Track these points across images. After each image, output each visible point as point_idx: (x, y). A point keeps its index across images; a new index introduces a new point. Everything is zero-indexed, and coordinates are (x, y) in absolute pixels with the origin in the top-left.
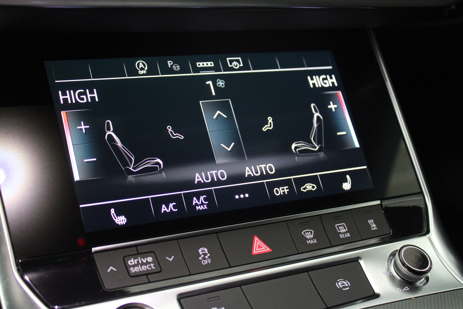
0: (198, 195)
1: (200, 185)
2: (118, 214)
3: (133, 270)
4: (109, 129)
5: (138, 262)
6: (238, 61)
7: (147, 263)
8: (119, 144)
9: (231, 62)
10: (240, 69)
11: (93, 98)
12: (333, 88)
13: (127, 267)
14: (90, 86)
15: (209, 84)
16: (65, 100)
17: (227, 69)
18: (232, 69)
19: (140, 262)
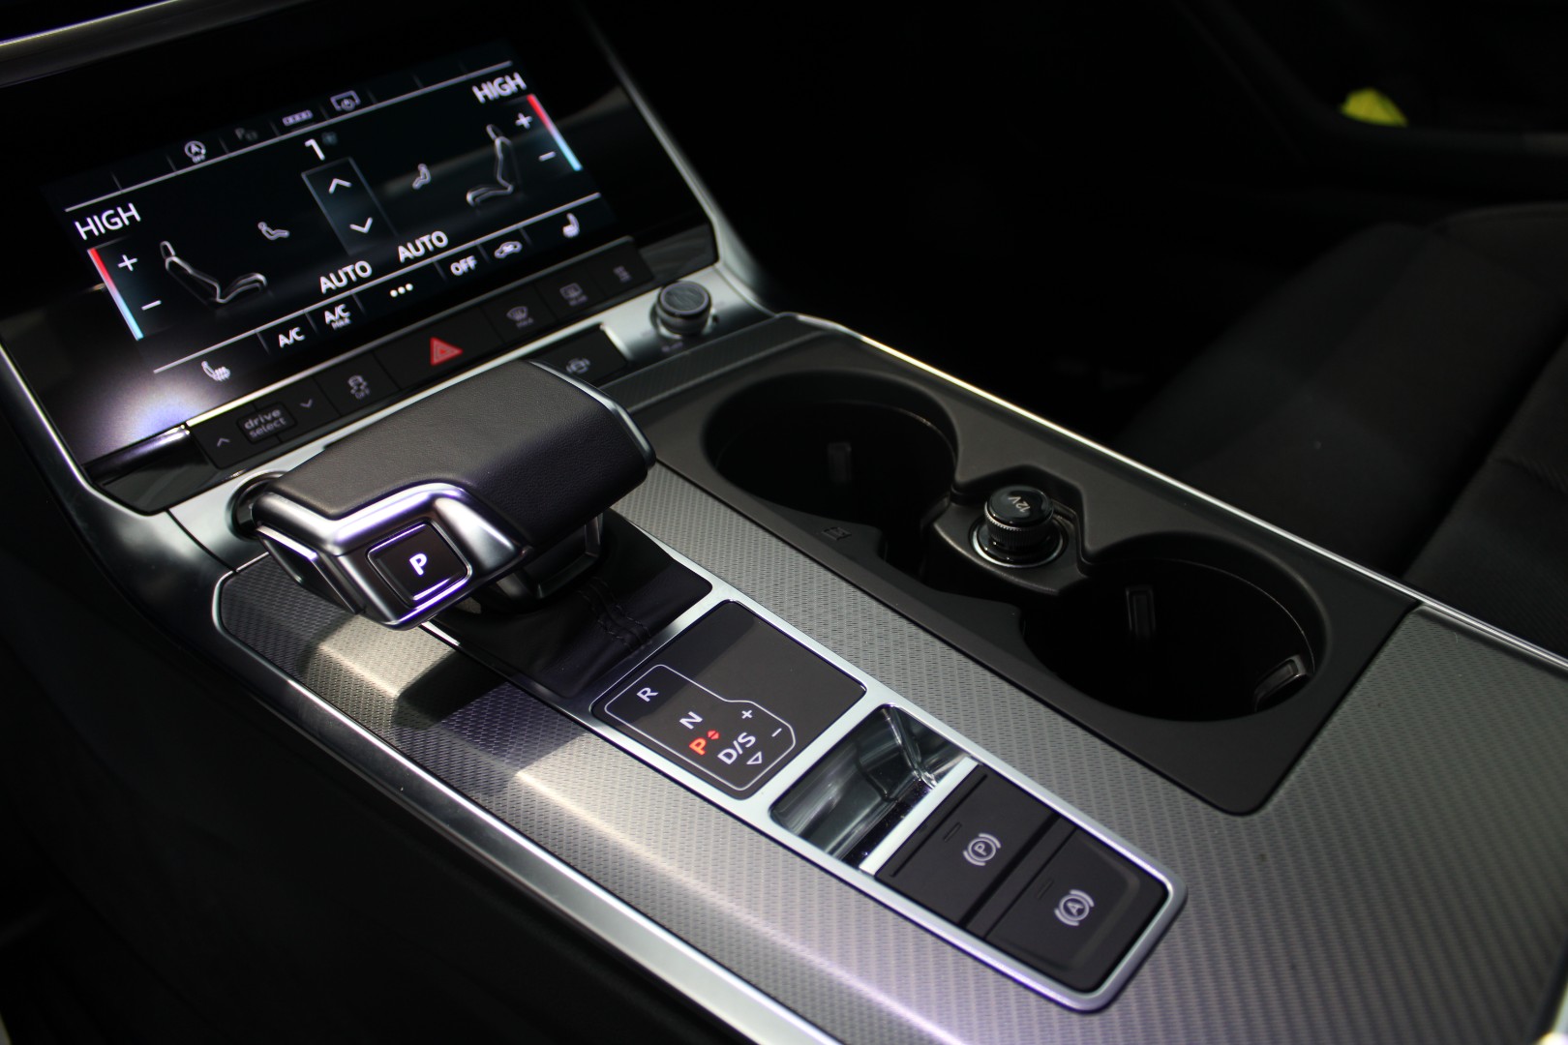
0: (331, 308)
1: (331, 292)
2: (215, 366)
3: (253, 434)
4: (168, 254)
5: (260, 422)
6: (351, 98)
7: (274, 419)
8: (190, 271)
9: (339, 102)
10: (357, 108)
11: (131, 219)
12: (520, 92)
13: (245, 433)
14: (123, 202)
15: (311, 147)
16: (89, 233)
17: (334, 113)
18: (344, 112)
19: (262, 420)
